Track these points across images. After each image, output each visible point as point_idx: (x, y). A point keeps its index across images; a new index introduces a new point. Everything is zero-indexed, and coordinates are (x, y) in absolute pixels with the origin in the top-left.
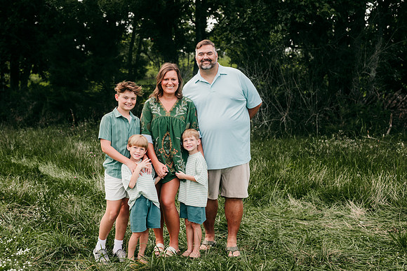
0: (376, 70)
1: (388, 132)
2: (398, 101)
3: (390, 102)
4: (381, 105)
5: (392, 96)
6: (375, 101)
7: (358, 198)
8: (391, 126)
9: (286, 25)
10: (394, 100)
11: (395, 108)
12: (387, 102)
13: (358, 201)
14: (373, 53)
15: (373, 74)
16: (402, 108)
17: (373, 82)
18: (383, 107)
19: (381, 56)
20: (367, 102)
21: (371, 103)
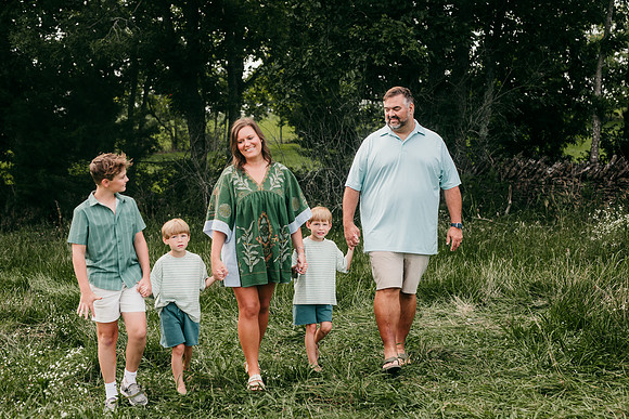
0: (488, 127)
1: (507, 211)
2: (519, 168)
3: (507, 170)
4: (497, 174)
5: (510, 162)
6: (488, 170)
7: (465, 291)
8: (510, 202)
9: (361, 70)
10: (513, 167)
11: (515, 178)
12: (504, 170)
13: (465, 295)
14: (481, 104)
15: (484, 132)
16: (524, 177)
17: (484, 143)
18: (499, 177)
19: (494, 108)
20: (478, 171)
21: (483, 173)
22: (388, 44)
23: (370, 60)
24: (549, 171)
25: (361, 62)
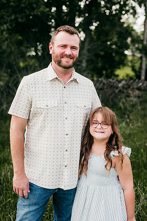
22: (26, 8)
23: (16, 19)
25: (11, 20)
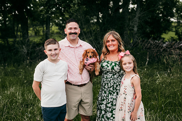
0: (137, 27)
1: (147, 63)
2: (151, 44)
3: (146, 45)
4: (142, 47)
5: (147, 42)
6: (138, 45)
8: (148, 59)
10: (148, 44)
11: (150, 48)
12: (144, 45)
14: (135, 16)
15: (136, 29)
16: (153, 48)
17: (136, 34)
18: (142, 48)
19: (139, 18)
20: (133, 45)
21: (136, 46)
24: (164, 45)
